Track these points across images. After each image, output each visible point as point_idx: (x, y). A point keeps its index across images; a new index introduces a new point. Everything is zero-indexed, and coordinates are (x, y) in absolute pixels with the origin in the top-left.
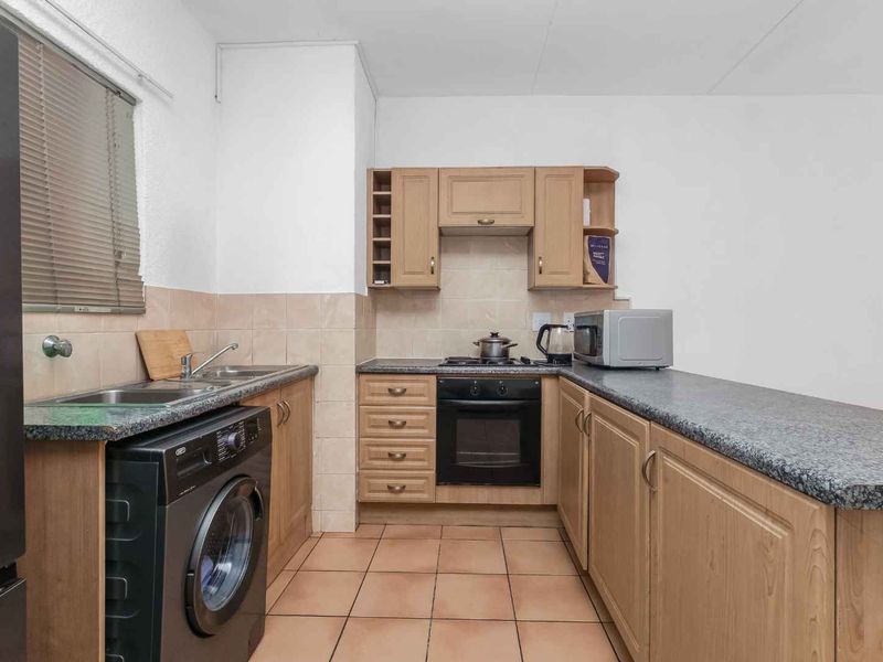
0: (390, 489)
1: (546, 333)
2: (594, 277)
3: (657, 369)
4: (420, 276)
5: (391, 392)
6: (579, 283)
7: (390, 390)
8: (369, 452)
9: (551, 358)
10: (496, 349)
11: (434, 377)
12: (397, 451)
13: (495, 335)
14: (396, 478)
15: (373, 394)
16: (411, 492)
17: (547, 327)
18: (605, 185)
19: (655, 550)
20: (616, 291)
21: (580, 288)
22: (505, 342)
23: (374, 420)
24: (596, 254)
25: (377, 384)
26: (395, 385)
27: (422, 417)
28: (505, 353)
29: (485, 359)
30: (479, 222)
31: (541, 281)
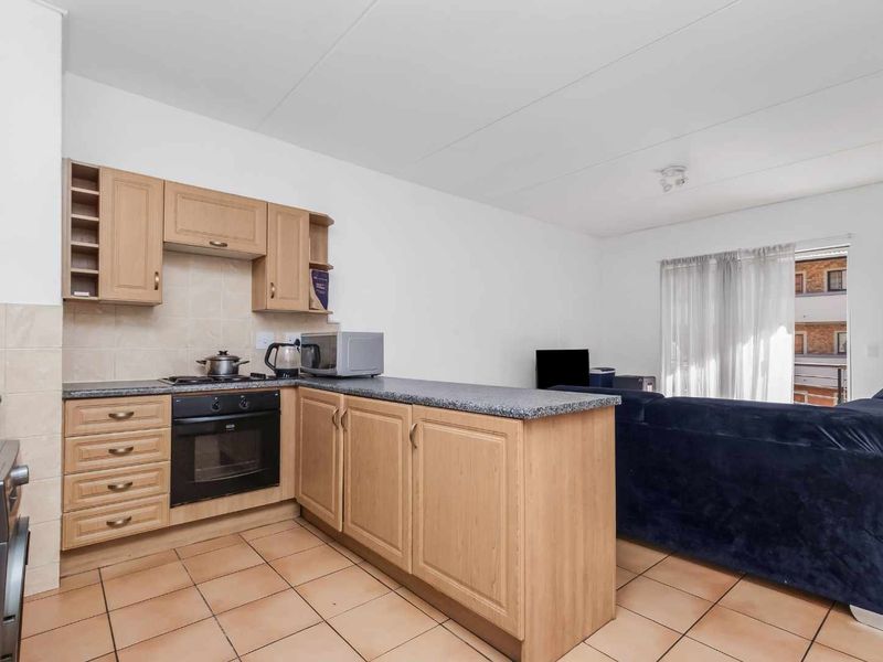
0: (111, 524)
1: (274, 350)
2: (317, 303)
3: (372, 376)
4: (140, 291)
5: (113, 416)
6: (306, 309)
7: (111, 415)
8: (80, 489)
9: (280, 374)
10: (224, 367)
11: (169, 397)
12: (120, 482)
13: (223, 353)
14: (116, 512)
15: (86, 423)
16: (138, 522)
17: (276, 346)
18: (321, 228)
19: (417, 485)
20: (330, 316)
21: (306, 313)
22: (236, 360)
23: (88, 451)
24: (319, 286)
25: (94, 411)
26: (118, 409)
27: (153, 441)
28: (235, 371)
29: (213, 377)
30: (211, 243)
31: (271, 304)
